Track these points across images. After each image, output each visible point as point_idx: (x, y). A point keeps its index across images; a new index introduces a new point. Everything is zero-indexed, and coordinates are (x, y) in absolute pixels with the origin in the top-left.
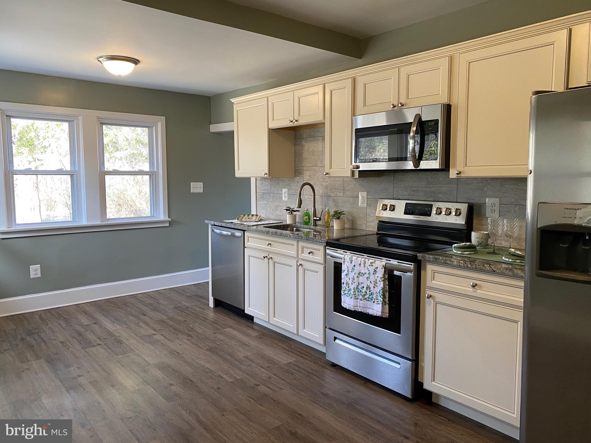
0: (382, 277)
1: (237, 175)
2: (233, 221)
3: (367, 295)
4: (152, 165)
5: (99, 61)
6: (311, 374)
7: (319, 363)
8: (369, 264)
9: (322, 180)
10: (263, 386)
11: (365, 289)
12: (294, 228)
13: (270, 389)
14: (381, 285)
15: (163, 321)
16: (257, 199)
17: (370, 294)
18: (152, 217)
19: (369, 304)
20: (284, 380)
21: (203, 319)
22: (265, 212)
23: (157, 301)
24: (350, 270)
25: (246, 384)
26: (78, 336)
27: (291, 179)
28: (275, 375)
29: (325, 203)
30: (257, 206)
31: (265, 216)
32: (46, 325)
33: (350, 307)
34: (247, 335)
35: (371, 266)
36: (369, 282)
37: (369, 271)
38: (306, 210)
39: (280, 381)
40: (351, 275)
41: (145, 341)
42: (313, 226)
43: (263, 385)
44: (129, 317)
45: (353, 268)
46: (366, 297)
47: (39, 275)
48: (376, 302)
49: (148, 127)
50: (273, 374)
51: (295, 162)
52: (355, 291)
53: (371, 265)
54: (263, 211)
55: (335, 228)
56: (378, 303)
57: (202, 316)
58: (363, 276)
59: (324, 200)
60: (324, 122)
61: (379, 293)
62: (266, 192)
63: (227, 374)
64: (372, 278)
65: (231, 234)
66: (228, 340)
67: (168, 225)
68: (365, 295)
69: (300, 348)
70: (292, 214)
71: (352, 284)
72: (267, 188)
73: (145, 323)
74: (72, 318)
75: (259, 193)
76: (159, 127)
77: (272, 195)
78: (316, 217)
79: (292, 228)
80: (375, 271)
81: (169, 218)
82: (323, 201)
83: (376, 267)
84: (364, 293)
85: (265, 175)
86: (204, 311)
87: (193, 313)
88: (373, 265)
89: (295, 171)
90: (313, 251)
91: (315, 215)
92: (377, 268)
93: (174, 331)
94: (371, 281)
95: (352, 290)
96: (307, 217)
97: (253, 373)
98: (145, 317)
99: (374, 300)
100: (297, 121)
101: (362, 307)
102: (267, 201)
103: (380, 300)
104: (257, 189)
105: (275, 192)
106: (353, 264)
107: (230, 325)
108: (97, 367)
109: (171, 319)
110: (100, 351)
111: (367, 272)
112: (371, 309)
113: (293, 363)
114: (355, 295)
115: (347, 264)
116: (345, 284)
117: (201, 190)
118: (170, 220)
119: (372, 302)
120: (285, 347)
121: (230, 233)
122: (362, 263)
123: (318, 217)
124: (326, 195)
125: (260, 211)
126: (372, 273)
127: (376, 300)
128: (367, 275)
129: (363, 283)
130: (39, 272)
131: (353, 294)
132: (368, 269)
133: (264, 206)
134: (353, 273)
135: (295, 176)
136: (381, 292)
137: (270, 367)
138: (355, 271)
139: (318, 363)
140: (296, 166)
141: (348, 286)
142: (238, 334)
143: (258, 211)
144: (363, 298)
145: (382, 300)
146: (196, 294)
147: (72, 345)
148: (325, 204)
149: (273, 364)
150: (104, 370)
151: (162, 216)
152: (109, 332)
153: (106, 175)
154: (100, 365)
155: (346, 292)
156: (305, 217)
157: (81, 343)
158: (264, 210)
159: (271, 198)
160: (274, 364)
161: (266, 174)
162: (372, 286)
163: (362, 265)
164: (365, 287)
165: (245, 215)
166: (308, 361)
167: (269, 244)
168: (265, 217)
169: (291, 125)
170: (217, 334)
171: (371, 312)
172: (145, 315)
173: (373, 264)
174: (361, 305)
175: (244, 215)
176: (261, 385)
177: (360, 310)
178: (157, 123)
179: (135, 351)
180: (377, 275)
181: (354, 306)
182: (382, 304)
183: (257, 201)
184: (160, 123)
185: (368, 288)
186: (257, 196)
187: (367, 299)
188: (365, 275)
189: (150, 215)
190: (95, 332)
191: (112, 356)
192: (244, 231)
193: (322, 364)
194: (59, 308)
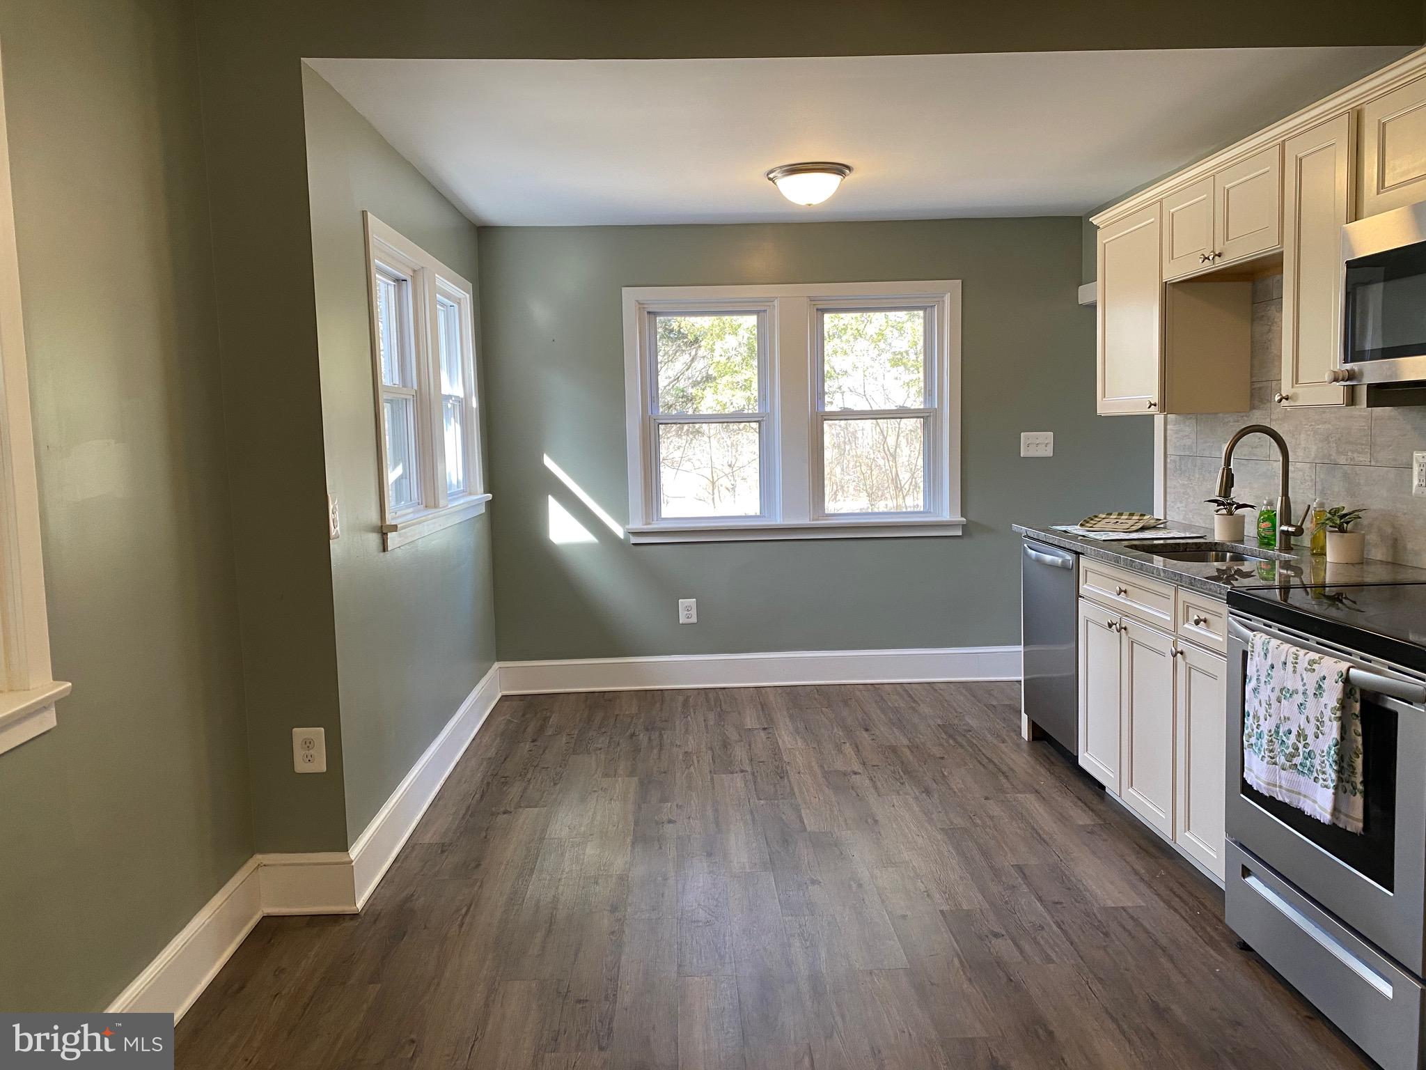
0: (1335, 707)
1: (1101, 411)
2: (1069, 528)
3: (1299, 756)
4: (929, 395)
5: (770, 179)
6: (1159, 951)
7: (1209, 929)
8: (1306, 665)
9: (1317, 417)
10: (1010, 941)
11: (1293, 737)
12: (1228, 554)
13: (1021, 951)
14: (1332, 731)
15: (894, 750)
16: (1168, 472)
17: (1306, 755)
18: (927, 512)
19: (1305, 782)
20: (1072, 944)
21: (985, 761)
22: (1183, 509)
23: (914, 705)
24: (1263, 679)
25: (972, 925)
26: (720, 748)
27: (1243, 417)
28: (1060, 927)
29: (1322, 484)
30: (1168, 490)
31: (1183, 519)
32: (684, 718)
33: (1260, 785)
34: (1063, 819)
35: (1309, 670)
36: (1303, 718)
37: (1304, 685)
38: (1267, 505)
39: (1059, 942)
40: (1265, 693)
41: (829, 783)
42: (1280, 550)
43: (1013, 940)
44: (833, 728)
45: (1269, 672)
46: (1297, 760)
47: (694, 620)
48: (1321, 781)
49: (924, 308)
50: (1057, 923)
51: (1252, 366)
52: (1271, 741)
53: (1309, 667)
54: (1179, 505)
55: (1329, 558)
56: (1325, 783)
57: (988, 755)
58: (1291, 700)
59: (1322, 476)
60: (1281, 250)
61: (1329, 753)
62: (1187, 453)
63: (945, 893)
64: (1312, 709)
65: (1063, 562)
66: (1007, 820)
67: (960, 533)
68: (1293, 756)
69: (1180, 880)
70: (1230, 513)
71: (1266, 720)
72: (1188, 442)
73: (857, 748)
74: (734, 712)
75: (1173, 458)
76: (946, 305)
77: (1199, 461)
78: (1289, 524)
79: (1220, 554)
80: (1320, 686)
81: (962, 516)
82: (1318, 479)
83: (1322, 675)
84: (1291, 750)
85: (1149, 407)
86: (1003, 746)
87: (972, 745)
88: (1314, 670)
89: (1251, 392)
90: (1208, 617)
91: (1286, 518)
92: (1324, 678)
93: (902, 773)
94: (1307, 716)
95: (1266, 736)
96: (1267, 523)
97: (1009, 906)
98: (865, 734)
99: (1315, 774)
100: (1219, 255)
101: (1288, 790)
102: (1189, 479)
103: (1330, 775)
104: (1168, 446)
105: (1207, 453)
106: (1269, 662)
107: (1037, 787)
108: (710, 813)
109: (914, 748)
110: (736, 784)
111: (1301, 689)
112: (1309, 798)
113: (1130, 911)
114: (1271, 751)
115: (1258, 659)
116: (1251, 717)
117: (1049, 452)
118: (963, 521)
119: (1312, 778)
120: (1137, 867)
121: (1060, 560)
122: (1290, 659)
123: (1293, 526)
124: (1326, 461)
125: (1172, 504)
126: (1310, 692)
127: (1321, 776)
128: (1299, 698)
129: (1289, 719)
130: (694, 612)
131: (1266, 747)
132: (1303, 680)
133: (1182, 491)
134: (1269, 687)
135: (1253, 407)
136: (1332, 752)
137: (1061, 903)
138: (1273, 683)
139: (1203, 928)
140: (1254, 379)
141: (1256, 724)
142: (1041, 811)
143: (1168, 503)
144: (1288, 764)
145: (1334, 776)
146: (1012, 702)
147: (698, 761)
148: (1323, 490)
149: (1076, 900)
150: (717, 823)
151: (948, 512)
152: (777, 750)
153: (825, 420)
154: (716, 810)
155: (1253, 740)
156: (1262, 525)
157: (714, 762)
158: (1181, 502)
159: (1197, 469)
160: (1079, 899)
161: (1155, 405)
162: (1310, 731)
163: (1290, 667)
164: (1294, 732)
165: (1111, 514)
166: (1178, 917)
167: (1121, 591)
168: (1183, 522)
169: (1207, 267)
170: (991, 802)
171: (1309, 808)
172: (867, 730)
173: (1315, 666)
174: (1284, 783)
175: (1107, 514)
176: (1007, 937)
177: (1280, 798)
178: (943, 297)
179: (796, 798)
180: (1324, 700)
181: (1269, 784)
182: (1336, 788)
183: (1168, 477)
184: (949, 294)
185: (1301, 735)
186: (1168, 466)
187: (1299, 767)
188: (1295, 696)
189: (922, 509)
190: (753, 746)
191: (749, 799)
192: (1078, 554)
193: (1213, 934)
194: (727, 690)
